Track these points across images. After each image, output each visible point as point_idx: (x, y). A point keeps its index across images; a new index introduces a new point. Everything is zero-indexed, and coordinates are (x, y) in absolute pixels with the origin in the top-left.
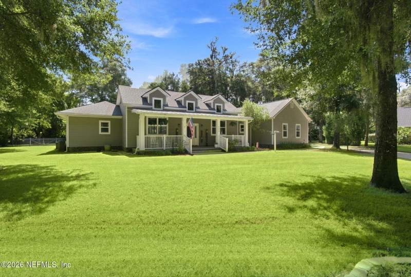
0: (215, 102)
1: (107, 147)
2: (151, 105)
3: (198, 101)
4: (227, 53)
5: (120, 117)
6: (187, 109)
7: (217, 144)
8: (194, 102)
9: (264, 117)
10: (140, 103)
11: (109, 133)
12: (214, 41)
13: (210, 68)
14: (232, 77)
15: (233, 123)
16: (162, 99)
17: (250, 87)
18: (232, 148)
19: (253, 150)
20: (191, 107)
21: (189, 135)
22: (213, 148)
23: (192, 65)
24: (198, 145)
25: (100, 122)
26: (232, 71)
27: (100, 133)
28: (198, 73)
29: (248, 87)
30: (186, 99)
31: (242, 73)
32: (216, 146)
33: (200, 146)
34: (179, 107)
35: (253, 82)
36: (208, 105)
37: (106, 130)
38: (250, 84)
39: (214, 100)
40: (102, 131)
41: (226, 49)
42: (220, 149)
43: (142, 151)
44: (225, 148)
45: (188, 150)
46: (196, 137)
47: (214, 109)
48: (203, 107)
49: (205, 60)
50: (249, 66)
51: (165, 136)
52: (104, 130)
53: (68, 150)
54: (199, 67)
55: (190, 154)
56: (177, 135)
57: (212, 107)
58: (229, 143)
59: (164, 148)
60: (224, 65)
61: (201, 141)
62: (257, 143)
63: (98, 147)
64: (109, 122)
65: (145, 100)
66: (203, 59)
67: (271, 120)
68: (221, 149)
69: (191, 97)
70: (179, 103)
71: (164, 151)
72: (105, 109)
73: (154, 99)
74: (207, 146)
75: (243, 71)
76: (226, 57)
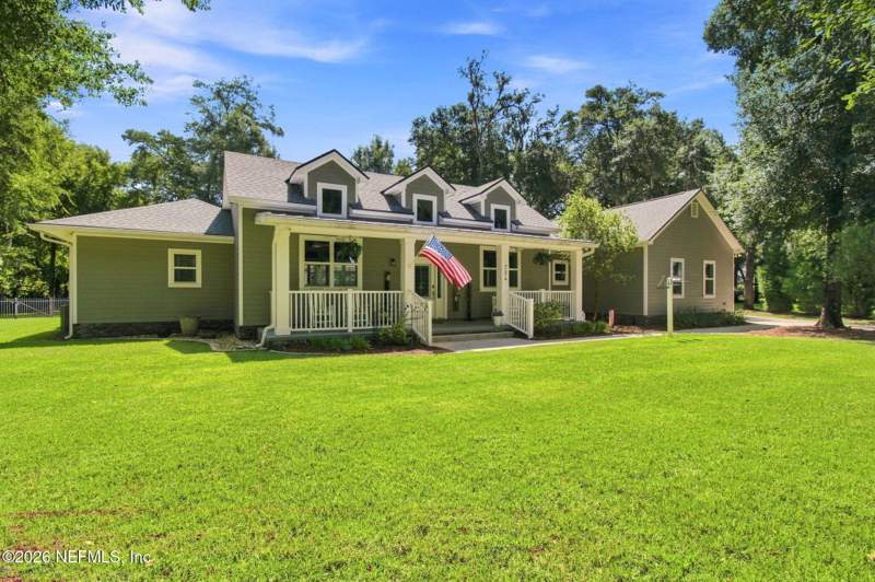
0: (491, 199)
1: (187, 323)
2: (313, 202)
3: (445, 196)
4: (509, 90)
5: (229, 240)
6: (414, 217)
7: (500, 314)
8: (434, 199)
9: (624, 240)
10: (281, 197)
11: (198, 283)
12: (478, 61)
13: (468, 127)
14: (520, 150)
15: (541, 257)
16: (344, 189)
17: (563, 175)
18: (545, 325)
19: (601, 333)
20: (425, 214)
21: (422, 288)
22: (492, 327)
23: (424, 121)
24: (446, 317)
25: (172, 253)
26: (518, 136)
27: (171, 283)
28: (437, 141)
29: (558, 172)
30: (411, 190)
31: (544, 140)
32: (498, 321)
33: (451, 320)
34: (393, 212)
35: (571, 162)
36: (472, 208)
37: (190, 276)
38: (562, 166)
39: (488, 195)
40: (176, 280)
41: (505, 81)
42: (509, 329)
43: (283, 339)
44: (525, 325)
45: (420, 335)
46: (439, 296)
47: (487, 219)
48: (458, 212)
49: (454, 108)
50: (563, 121)
51: (350, 292)
52: (183, 276)
53: (74, 332)
54: (439, 125)
55: (425, 347)
56: (387, 288)
57: (483, 213)
58: (535, 311)
59: (350, 328)
60: (501, 121)
61: (454, 306)
62: (612, 313)
63: (164, 324)
64: (198, 254)
65: (295, 190)
66: (449, 108)
67: (642, 249)
68: (511, 329)
69: (425, 185)
70: (393, 200)
71: (348, 336)
72: (188, 219)
73: (321, 186)
74: (469, 319)
75: (548, 135)
76: (504, 102)
